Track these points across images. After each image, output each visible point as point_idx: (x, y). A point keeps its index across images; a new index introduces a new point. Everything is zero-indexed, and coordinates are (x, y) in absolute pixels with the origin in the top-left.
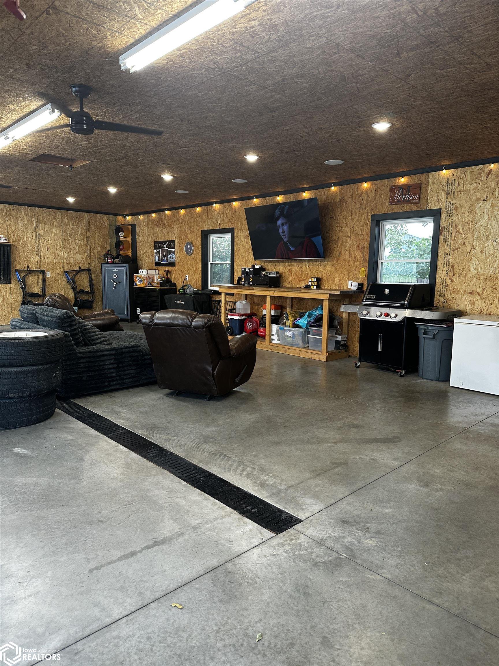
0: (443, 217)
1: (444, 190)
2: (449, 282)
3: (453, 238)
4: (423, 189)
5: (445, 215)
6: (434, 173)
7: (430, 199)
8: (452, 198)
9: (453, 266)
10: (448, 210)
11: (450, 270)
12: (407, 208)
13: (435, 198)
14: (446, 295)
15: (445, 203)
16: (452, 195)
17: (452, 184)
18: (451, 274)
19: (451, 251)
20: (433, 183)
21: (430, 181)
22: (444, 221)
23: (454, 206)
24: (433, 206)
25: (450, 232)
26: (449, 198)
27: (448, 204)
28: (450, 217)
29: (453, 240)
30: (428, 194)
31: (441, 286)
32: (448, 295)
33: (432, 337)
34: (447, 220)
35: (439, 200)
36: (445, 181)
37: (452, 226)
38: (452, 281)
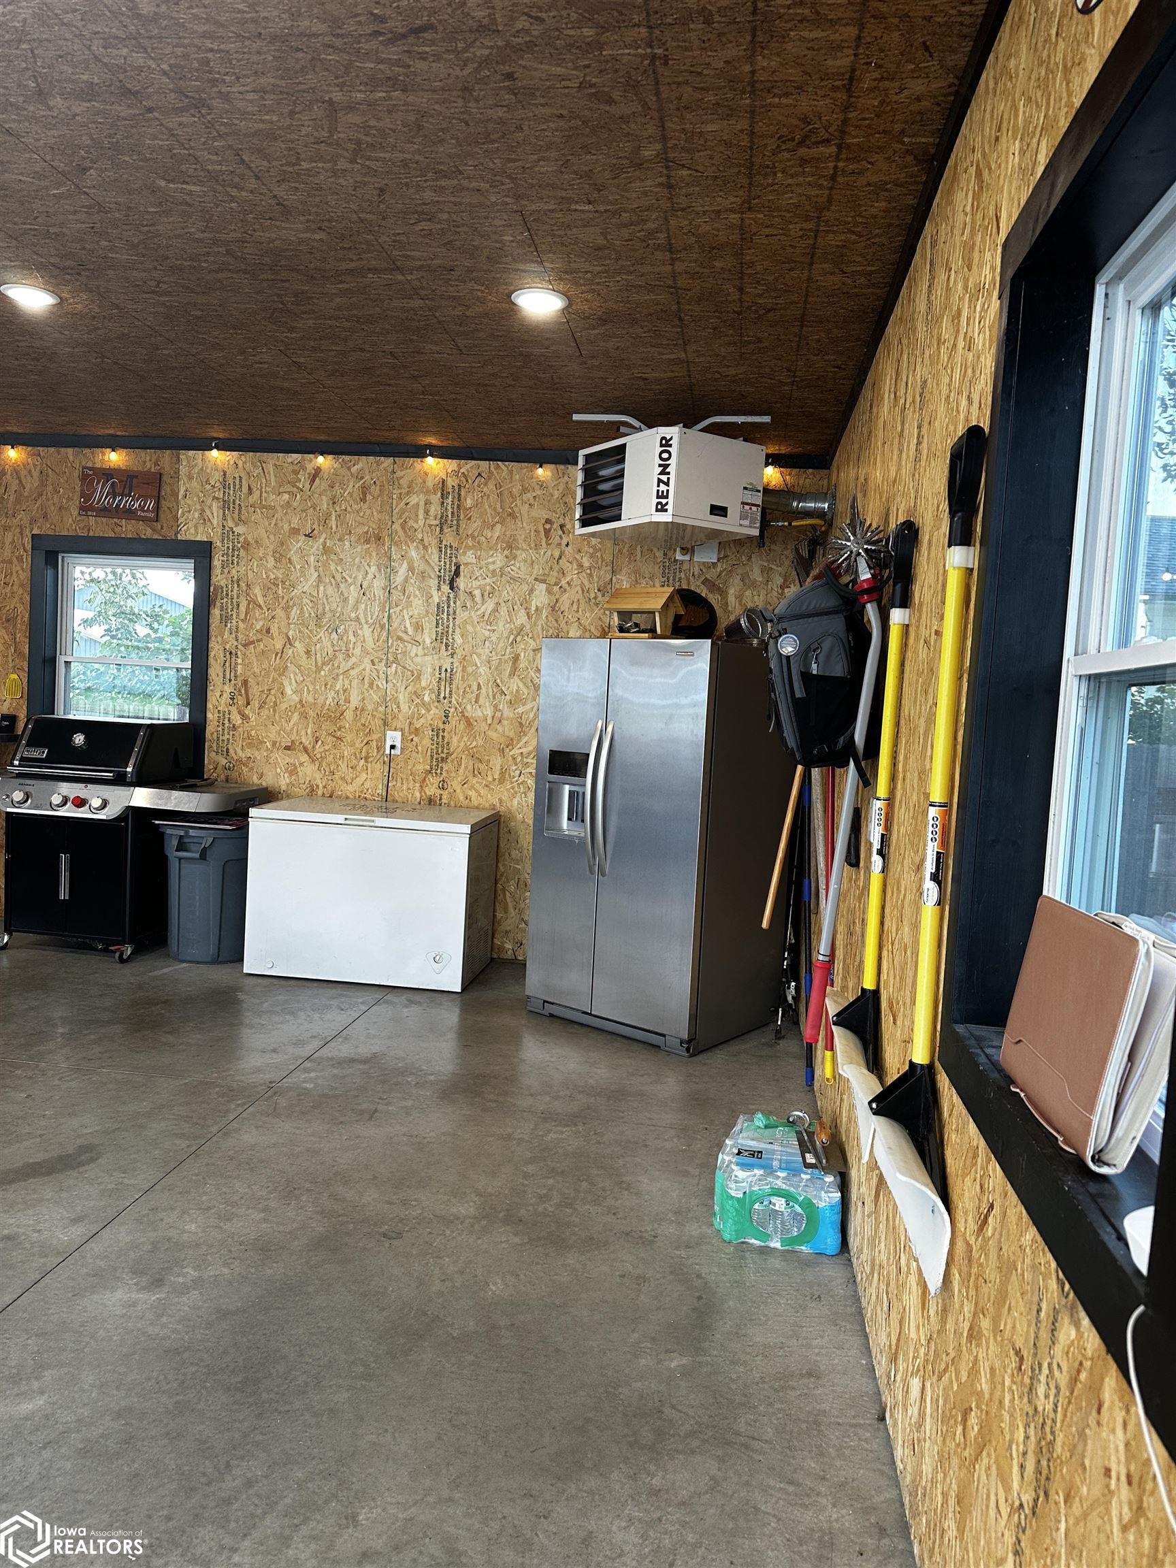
0: (217, 562)
1: (218, 499)
2: (237, 719)
3: (242, 616)
4: (166, 490)
5: (221, 558)
6: (191, 453)
7: (183, 514)
8: (237, 519)
9: (245, 683)
10: (228, 547)
11: (240, 691)
12: (128, 529)
13: (197, 515)
14: (231, 751)
15: (219, 530)
16: (237, 511)
17: (235, 486)
18: (241, 701)
19: (240, 646)
20: (190, 478)
21: (183, 470)
22: (219, 571)
23: (241, 539)
24: (191, 532)
25: (234, 601)
26: (229, 518)
27: (227, 534)
28: (233, 563)
29: (242, 620)
30: (178, 503)
31: (220, 729)
32: (239, 752)
33: (197, 855)
34: (226, 571)
35: (205, 521)
36: (217, 476)
37: (238, 586)
38: (244, 717)
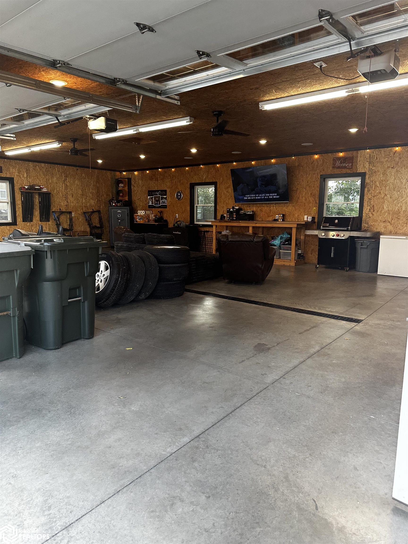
0: (367, 177)
1: (368, 161)
2: (371, 215)
3: (373, 189)
4: (354, 160)
5: (368, 176)
6: (361, 151)
7: (359, 166)
8: (373, 166)
9: (373, 206)
10: (370, 173)
11: (372, 208)
12: (344, 171)
13: (362, 166)
14: (369, 223)
15: (368, 169)
16: (373, 164)
17: (372, 158)
18: (372, 211)
19: (372, 197)
20: (361, 157)
21: (359, 155)
22: (368, 179)
23: (374, 171)
24: (361, 170)
25: (371, 186)
26: (371, 166)
27: (370, 170)
28: (371, 177)
29: (373, 191)
30: (357, 163)
31: (366, 218)
32: (371, 223)
33: (366, 247)
34: (369, 179)
35: (364, 167)
36: (368, 155)
37: (372, 182)
38: (373, 214)
